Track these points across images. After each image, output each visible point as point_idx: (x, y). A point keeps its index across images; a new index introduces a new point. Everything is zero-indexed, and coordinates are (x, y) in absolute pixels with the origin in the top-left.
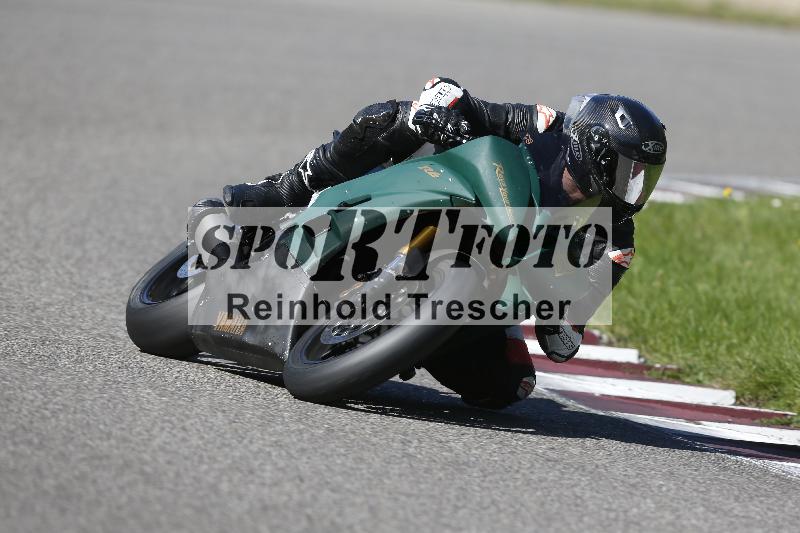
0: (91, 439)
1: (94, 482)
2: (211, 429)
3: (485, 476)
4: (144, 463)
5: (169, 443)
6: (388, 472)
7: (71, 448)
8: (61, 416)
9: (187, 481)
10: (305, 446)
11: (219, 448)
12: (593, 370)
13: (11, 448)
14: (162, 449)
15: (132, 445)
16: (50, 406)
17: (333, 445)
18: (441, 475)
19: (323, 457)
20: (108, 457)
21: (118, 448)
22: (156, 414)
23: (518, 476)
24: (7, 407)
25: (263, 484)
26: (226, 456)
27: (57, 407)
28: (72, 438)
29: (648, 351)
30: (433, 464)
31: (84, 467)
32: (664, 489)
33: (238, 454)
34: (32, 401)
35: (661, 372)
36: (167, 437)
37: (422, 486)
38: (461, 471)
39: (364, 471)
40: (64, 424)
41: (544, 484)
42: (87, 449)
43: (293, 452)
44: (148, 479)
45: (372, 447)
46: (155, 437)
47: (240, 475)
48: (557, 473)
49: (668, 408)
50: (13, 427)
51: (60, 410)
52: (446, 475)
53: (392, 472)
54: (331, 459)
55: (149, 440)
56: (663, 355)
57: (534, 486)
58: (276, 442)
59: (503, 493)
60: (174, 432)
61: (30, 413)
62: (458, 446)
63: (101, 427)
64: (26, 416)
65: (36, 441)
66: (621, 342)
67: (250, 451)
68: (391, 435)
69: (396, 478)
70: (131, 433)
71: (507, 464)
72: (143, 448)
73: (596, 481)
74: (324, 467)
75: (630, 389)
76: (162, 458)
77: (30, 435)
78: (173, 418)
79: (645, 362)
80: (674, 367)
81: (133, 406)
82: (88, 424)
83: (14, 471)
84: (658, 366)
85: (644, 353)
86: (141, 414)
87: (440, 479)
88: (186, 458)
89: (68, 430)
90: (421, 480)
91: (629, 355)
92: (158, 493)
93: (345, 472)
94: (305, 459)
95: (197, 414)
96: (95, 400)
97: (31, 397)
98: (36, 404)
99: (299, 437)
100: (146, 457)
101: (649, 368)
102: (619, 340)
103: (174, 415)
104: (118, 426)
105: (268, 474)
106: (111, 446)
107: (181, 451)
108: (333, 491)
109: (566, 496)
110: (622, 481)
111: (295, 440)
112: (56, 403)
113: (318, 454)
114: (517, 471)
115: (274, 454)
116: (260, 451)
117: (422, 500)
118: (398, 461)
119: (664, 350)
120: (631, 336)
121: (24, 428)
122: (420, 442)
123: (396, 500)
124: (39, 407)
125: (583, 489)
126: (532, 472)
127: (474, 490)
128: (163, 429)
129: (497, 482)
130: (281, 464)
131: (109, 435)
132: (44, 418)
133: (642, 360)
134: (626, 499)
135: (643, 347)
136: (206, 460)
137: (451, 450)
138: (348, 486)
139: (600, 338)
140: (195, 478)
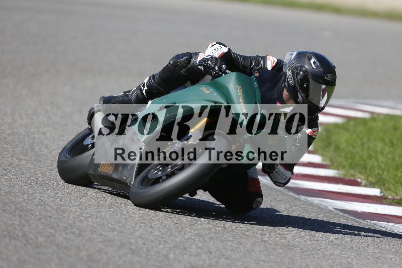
0: (104, 232)
1: (106, 253)
2: (165, 227)
3: (303, 252)
4: (131, 244)
5: (144, 234)
6: (254, 250)
7: (95, 236)
8: (90, 220)
9: (153, 253)
10: (212, 236)
11: (169, 237)
12: (357, 199)
13: (65, 236)
14: (140, 237)
15: (125, 235)
16: (84, 215)
17: (226, 236)
18: (281, 251)
19: (221, 241)
20: (113, 241)
21: (118, 236)
22: (137, 219)
23: (320, 252)
24: (62, 215)
25: (191, 255)
26: (172, 241)
27: (87, 215)
28: (95, 231)
29: (385, 190)
30: (277, 246)
31: (101, 246)
32: (393, 260)
33: (178, 240)
34: (75, 212)
35: (391, 200)
36: (143, 231)
37: (271, 257)
38: (291, 250)
39: (242, 249)
40: (91, 224)
41: (332, 257)
42: (102, 236)
43: (206, 239)
44: (133, 252)
45: (246, 237)
46: (136, 231)
47: (179, 250)
48: (340, 251)
49: (396, 219)
50: (66, 225)
51: (89, 216)
52: (283, 251)
53: (256, 249)
54: (225, 243)
55: (134, 232)
56: (393, 192)
57: (327, 257)
58: (197, 234)
59: (312, 261)
60: (146, 228)
61: (74, 218)
62: (290, 237)
63: (110, 225)
64: (71, 219)
65: (77, 232)
66: (371, 185)
67: (185, 238)
68: (256, 231)
69: (258, 252)
70: (124, 229)
71: (314, 246)
72: (130, 236)
73: (359, 255)
74: (222, 247)
75: (376, 209)
76: (140, 242)
77: (74, 230)
78: (146, 221)
79: (384, 195)
80: (398, 198)
81: (125, 215)
82: (103, 224)
83: (66, 248)
84: (390, 197)
85: (383, 191)
86: (130, 219)
87: (280, 254)
88: (152, 242)
89: (93, 227)
90: (271, 254)
91: (375, 192)
92: (138, 259)
93: (232, 249)
94: (212, 243)
95: (158, 219)
96: (106, 212)
97: (75, 210)
98: (77, 213)
99: (209, 232)
100: (132, 241)
101: (386, 198)
102: (370, 184)
103: (146, 220)
104: (118, 225)
105: (194, 249)
106: (114, 235)
107: (150, 238)
108: (226, 259)
109: (344, 263)
110: (372, 256)
111: (207, 233)
112: (87, 213)
113: (219, 240)
114: (319, 250)
115: (196, 240)
116: (189, 238)
117: (271, 264)
118: (259, 244)
119: (393, 190)
120: (377, 182)
121: (71, 226)
122: (270, 234)
123: (258, 263)
124: (79, 215)
125: (352, 259)
126: (327, 251)
127: (297, 259)
128: (140, 227)
129: (309, 255)
130: (200, 245)
131: (114, 230)
132: (81, 221)
133: (382, 194)
134: (374, 264)
135: (382, 187)
136: (162, 242)
137: (285, 239)
138: (234, 256)
139: (361, 183)
140: (156, 252)
